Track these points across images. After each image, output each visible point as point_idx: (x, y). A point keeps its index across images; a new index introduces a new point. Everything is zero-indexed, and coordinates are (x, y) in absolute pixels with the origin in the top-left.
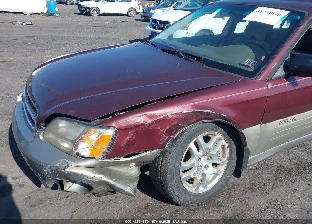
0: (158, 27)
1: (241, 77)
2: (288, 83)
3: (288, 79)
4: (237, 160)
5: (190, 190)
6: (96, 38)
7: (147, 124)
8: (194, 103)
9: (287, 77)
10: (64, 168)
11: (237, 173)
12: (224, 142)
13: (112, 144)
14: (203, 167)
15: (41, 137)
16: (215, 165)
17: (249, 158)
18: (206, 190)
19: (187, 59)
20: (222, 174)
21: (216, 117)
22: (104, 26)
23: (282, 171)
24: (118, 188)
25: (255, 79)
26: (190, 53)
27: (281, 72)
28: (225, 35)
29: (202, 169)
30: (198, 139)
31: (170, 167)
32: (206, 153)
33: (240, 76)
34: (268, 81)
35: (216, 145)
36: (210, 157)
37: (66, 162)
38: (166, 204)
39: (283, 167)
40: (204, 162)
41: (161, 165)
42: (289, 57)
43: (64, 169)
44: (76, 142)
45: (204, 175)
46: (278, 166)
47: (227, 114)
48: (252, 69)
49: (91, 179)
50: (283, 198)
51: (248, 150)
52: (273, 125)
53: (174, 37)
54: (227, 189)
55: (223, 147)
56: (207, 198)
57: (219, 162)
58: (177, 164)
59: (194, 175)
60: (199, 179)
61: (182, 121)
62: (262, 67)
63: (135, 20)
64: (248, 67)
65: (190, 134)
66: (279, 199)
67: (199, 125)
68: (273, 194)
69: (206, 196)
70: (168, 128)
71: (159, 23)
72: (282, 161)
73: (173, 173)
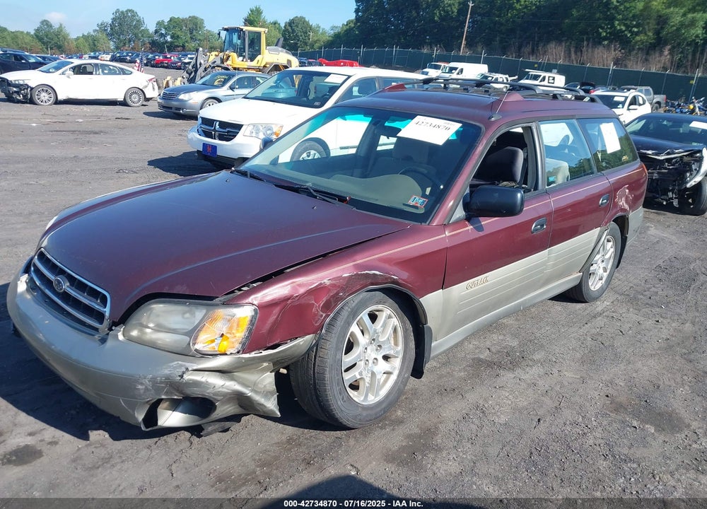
0: (217, 134)
1: (409, 224)
2: (472, 227)
3: (471, 222)
4: (416, 349)
5: (355, 399)
6: (71, 158)
7: (297, 296)
8: (356, 263)
9: (469, 218)
10: (180, 374)
11: (417, 372)
12: (395, 321)
13: (251, 330)
14: (371, 362)
15: (121, 337)
16: (386, 358)
17: (433, 345)
18: (378, 399)
19: (324, 200)
20: (396, 373)
21: (386, 280)
22: (76, 129)
23: (480, 365)
24: (256, 401)
25: (428, 225)
26: (324, 190)
27: (460, 213)
28: (362, 154)
29: (370, 365)
30: (361, 318)
31: (329, 361)
32: (374, 340)
33: (407, 222)
34: (445, 226)
35: (384, 326)
36: (380, 346)
37: (181, 366)
38: (319, 432)
39: (480, 360)
40: (372, 354)
41: (315, 360)
42: (468, 191)
43: (182, 376)
44: (193, 333)
45: (373, 374)
46: (473, 359)
47: (400, 275)
48: (422, 211)
49: (220, 389)
50: (485, 400)
51: (430, 328)
52: (459, 290)
53: (279, 162)
54: (406, 398)
55: (395, 330)
56: (381, 411)
57: (392, 352)
58: (338, 357)
59: (360, 374)
60: (368, 380)
61: (343, 289)
62: (436, 206)
63: (144, 113)
64: (416, 207)
65: (352, 309)
66: (481, 402)
67: (363, 295)
68: (472, 397)
69: (379, 409)
70: (325, 299)
71: (217, 127)
72: (477, 351)
73: (333, 372)
